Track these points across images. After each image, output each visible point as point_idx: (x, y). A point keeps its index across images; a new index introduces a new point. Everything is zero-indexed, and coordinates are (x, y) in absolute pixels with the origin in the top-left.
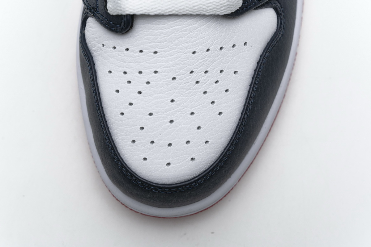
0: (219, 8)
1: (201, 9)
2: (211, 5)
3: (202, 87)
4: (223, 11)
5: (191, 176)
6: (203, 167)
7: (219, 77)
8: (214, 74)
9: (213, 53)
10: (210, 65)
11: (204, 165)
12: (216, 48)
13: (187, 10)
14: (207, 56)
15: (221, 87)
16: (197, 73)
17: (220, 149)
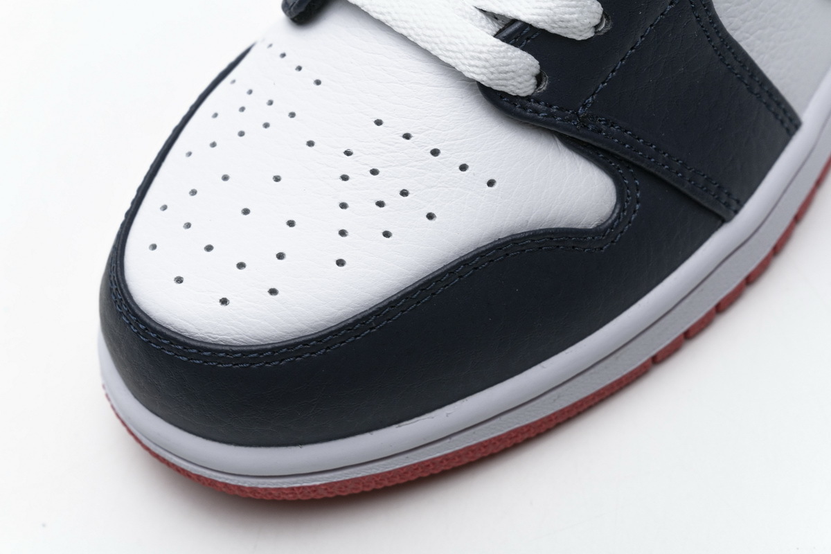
0: (468, 57)
1: (437, 40)
2: (457, 41)
3: (345, 192)
4: (471, 69)
5: (199, 330)
6: (233, 332)
7: (392, 199)
8: (386, 188)
9: (413, 148)
10: (391, 164)
11: (236, 329)
12: (424, 143)
13: (412, 28)
14: (397, 145)
15: (383, 219)
16: (357, 161)
17: (289, 325)
